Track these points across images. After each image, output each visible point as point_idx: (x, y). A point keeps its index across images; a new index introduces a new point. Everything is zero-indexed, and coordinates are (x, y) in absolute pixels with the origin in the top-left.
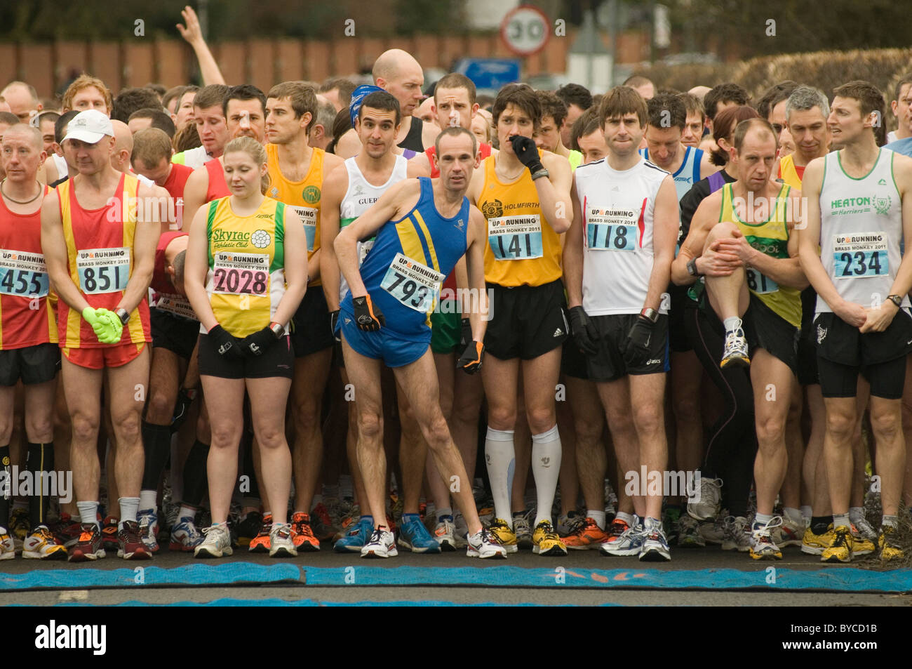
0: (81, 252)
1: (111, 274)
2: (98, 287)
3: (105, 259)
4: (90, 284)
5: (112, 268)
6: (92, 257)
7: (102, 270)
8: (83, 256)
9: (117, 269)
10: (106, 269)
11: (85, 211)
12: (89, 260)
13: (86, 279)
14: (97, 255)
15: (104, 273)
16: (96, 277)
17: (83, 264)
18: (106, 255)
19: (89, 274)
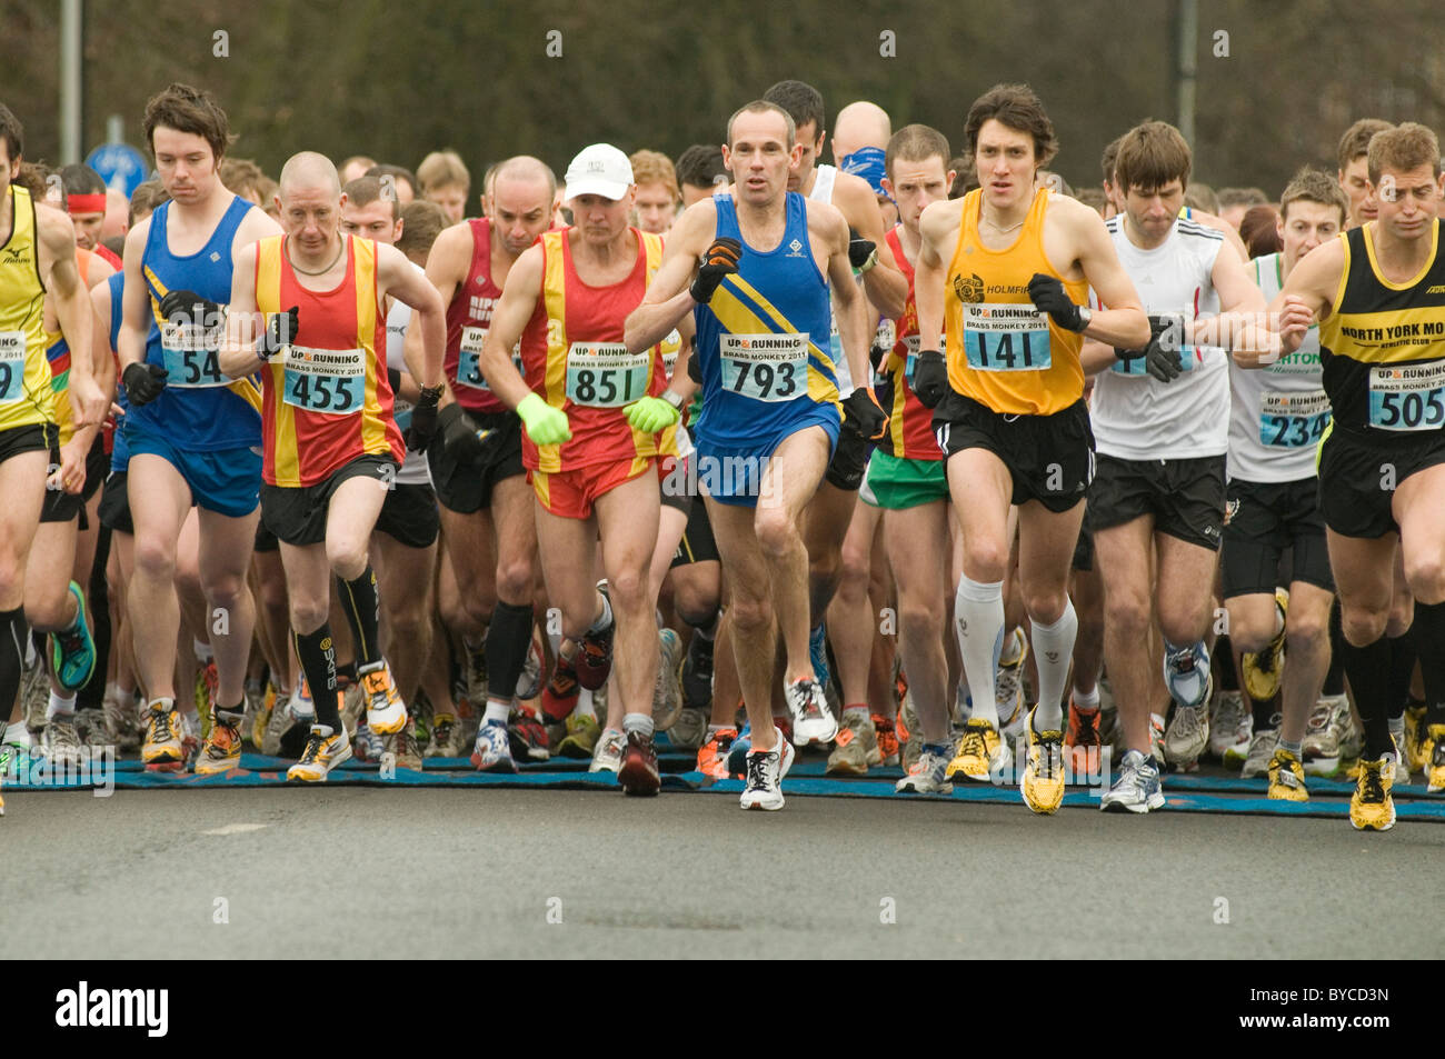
0: (576, 345)
1: (618, 381)
2: (596, 398)
3: (611, 358)
4: (585, 392)
5: (621, 371)
6: (595, 354)
7: (605, 374)
8: (578, 352)
9: (629, 373)
10: (613, 373)
11: (589, 289)
12: (587, 358)
13: (579, 384)
14: (601, 352)
15: (610, 379)
16: (596, 384)
17: (578, 364)
18: (615, 352)
19: (586, 378)
